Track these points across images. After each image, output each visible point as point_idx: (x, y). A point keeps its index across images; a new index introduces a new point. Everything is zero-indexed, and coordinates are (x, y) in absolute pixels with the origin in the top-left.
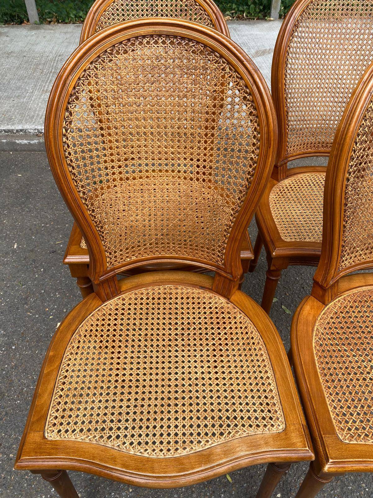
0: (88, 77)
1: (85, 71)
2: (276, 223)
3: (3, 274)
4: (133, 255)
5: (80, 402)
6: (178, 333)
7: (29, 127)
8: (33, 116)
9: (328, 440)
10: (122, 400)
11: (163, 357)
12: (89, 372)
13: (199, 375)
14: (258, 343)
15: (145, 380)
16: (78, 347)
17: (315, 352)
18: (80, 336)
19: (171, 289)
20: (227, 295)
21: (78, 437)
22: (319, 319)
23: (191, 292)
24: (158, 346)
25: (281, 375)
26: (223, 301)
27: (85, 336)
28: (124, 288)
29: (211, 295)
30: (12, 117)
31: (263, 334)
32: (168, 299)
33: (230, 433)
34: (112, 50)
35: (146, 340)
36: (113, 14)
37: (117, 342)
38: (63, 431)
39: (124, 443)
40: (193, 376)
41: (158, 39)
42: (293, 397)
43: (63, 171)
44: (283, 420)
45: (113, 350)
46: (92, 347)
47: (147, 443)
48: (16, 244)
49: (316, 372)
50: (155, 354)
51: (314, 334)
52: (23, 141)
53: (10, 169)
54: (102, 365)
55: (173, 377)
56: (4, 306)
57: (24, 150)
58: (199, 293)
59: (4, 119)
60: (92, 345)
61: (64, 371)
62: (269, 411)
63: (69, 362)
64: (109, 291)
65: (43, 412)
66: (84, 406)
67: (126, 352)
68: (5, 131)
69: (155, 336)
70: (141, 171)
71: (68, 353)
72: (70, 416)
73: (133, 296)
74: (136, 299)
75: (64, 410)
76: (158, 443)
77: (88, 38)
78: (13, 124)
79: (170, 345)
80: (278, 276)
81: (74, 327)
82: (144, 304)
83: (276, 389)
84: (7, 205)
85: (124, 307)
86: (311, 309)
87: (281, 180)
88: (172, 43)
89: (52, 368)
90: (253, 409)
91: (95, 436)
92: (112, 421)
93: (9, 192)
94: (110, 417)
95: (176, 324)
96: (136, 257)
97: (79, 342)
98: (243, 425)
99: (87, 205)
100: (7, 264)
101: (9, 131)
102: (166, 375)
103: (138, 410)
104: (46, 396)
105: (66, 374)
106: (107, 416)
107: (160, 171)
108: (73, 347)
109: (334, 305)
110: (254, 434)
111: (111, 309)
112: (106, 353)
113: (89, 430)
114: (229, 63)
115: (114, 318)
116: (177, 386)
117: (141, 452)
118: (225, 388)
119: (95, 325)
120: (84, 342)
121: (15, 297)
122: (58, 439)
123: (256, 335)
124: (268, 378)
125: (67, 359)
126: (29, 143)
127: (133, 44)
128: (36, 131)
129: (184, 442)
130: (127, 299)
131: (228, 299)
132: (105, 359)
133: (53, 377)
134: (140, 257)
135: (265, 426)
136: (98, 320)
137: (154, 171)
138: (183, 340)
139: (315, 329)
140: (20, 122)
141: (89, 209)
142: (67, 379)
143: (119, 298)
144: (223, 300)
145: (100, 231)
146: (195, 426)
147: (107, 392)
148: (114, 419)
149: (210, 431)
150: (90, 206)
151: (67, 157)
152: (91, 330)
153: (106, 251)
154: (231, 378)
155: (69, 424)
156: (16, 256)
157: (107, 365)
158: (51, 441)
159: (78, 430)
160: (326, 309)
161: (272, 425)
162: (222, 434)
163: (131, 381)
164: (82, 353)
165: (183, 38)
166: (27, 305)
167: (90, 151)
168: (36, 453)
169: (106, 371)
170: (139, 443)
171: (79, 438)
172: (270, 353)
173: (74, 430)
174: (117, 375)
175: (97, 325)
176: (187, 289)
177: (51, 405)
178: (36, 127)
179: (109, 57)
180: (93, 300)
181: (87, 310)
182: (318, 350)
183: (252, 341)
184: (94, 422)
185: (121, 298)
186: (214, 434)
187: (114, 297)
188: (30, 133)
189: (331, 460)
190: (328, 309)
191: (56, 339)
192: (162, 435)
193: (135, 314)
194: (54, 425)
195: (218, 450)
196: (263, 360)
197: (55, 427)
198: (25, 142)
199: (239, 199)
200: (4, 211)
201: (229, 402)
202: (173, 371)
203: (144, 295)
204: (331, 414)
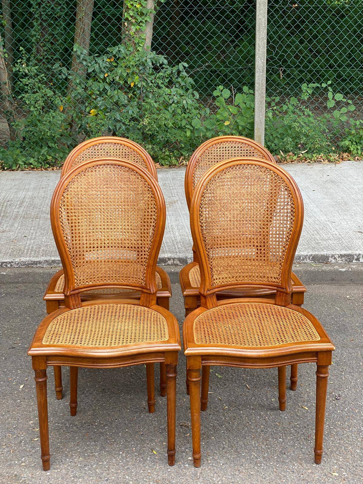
4: (91, 281)
5: (60, 336)
9: (189, 344)
11: (107, 324)
14: (162, 320)
17: (195, 323)
22: (202, 314)
25: (171, 327)
29: (139, 307)
31: (166, 317)
33: (139, 342)
34: (86, 171)
36: (83, 157)
39: (84, 345)
41: (107, 166)
43: (58, 225)
44: (168, 338)
47: (96, 344)
58: (131, 306)
64: (75, 303)
65: (41, 338)
70: (97, 229)
74: (91, 308)
75: (52, 338)
76: (101, 344)
77: (66, 172)
79: (111, 321)
82: (96, 310)
83: (167, 331)
85: (84, 311)
88: (114, 167)
89: (43, 328)
91: (69, 344)
94: (76, 339)
95: (115, 315)
96: (92, 283)
98: (147, 340)
103: (92, 337)
105: (51, 329)
107: (108, 229)
108: (54, 322)
110: (151, 341)
111: (76, 312)
113: (65, 342)
114: (140, 175)
124: (164, 328)
125: (51, 326)
127: (95, 168)
130: (86, 309)
131: (149, 308)
135: (158, 340)
137: (104, 229)
139: (199, 317)
144: (146, 308)
148: (79, 340)
151: (60, 218)
153: (75, 275)
155: (55, 341)
158: (46, 345)
160: (208, 311)
165: (119, 166)
167: (72, 216)
168: (39, 347)
172: (168, 322)
174: (80, 329)
176: (124, 305)
179: (84, 173)
180: (65, 309)
181: (61, 312)
182: (197, 323)
183: (159, 320)
184: (68, 341)
185: (82, 308)
187: (77, 308)
189: (188, 348)
190: (210, 311)
193: (91, 313)
196: (163, 324)
199: (150, 241)
203: (96, 307)
204: (195, 338)
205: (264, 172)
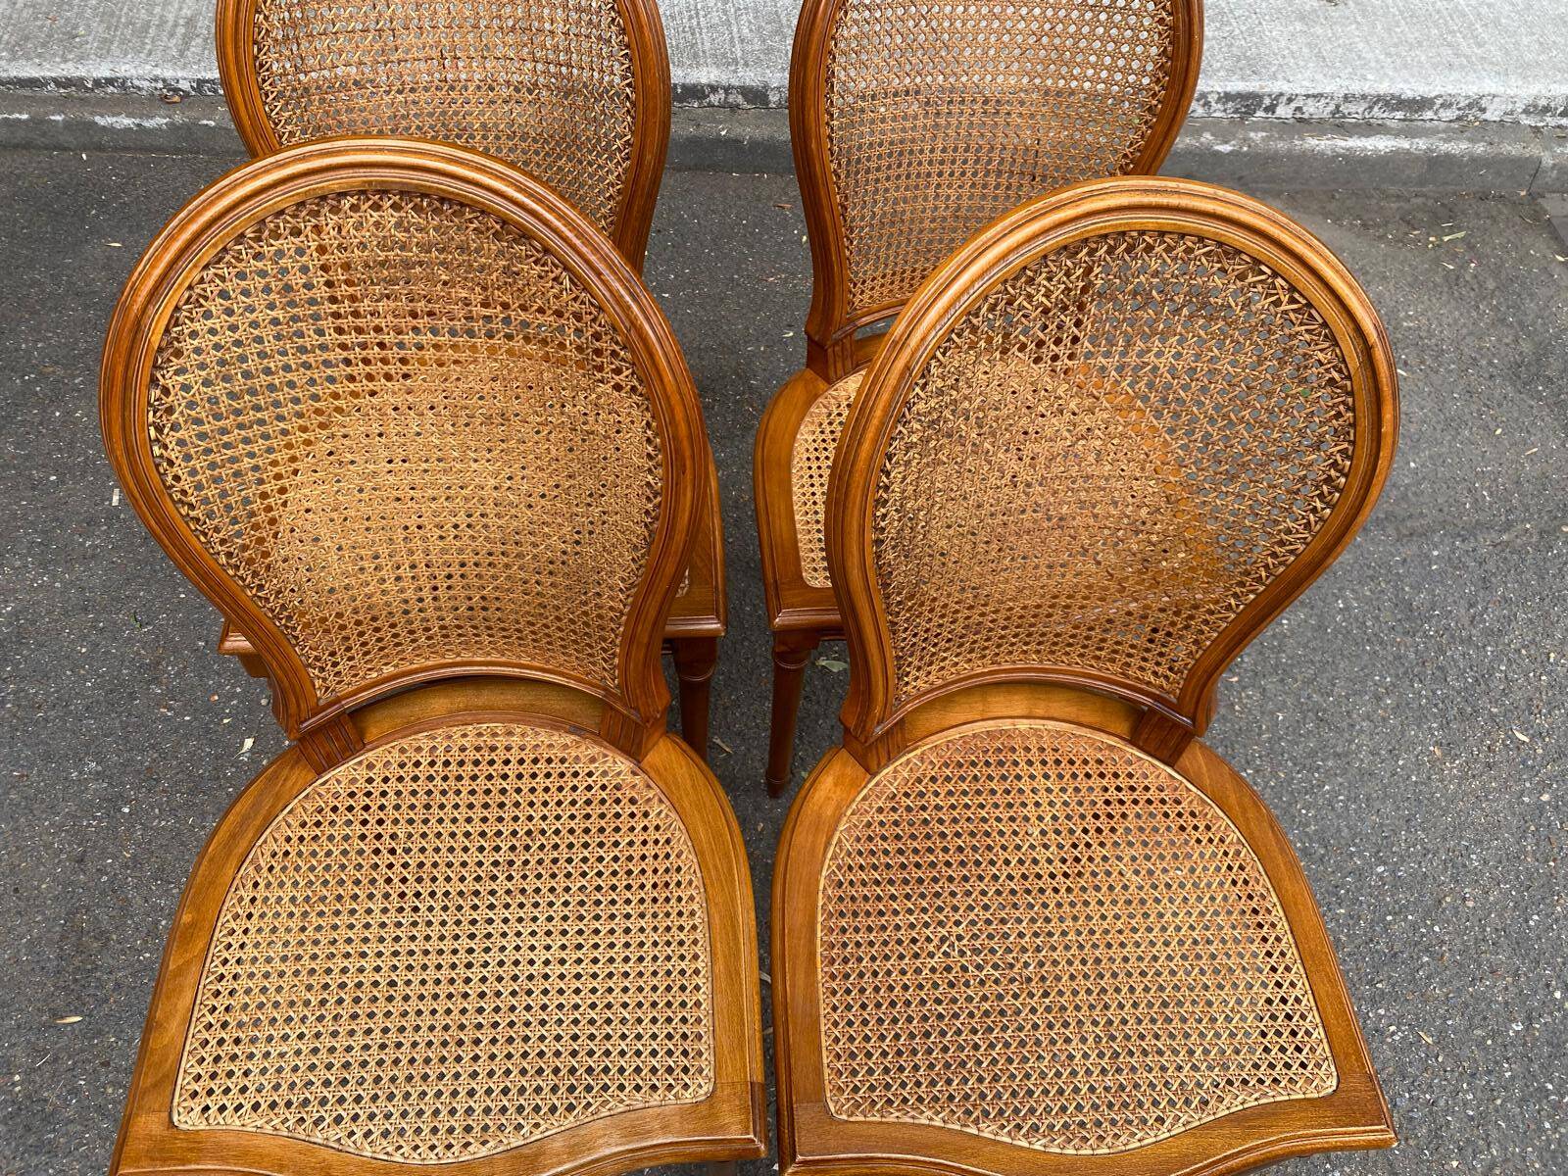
0: (202, 301)
1: (190, 287)
2: (798, 526)
3: (83, 589)
4: (386, 664)
5: (253, 1040)
6: (501, 860)
7: (133, 72)
8: (146, 26)
9: (803, 1115)
10: (352, 1033)
11: (458, 923)
12: (277, 963)
13: (537, 969)
14: (690, 882)
15: (408, 983)
16: (253, 900)
17: (820, 903)
18: (258, 869)
19: (495, 735)
20: (634, 751)
21: (248, 1121)
22: (849, 813)
23: (547, 742)
24: (447, 894)
25: (727, 966)
26: (623, 767)
27: (271, 869)
28: (373, 732)
29: (595, 750)
30: (76, 27)
31: (705, 861)
32: (484, 766)
33: (589, 1104)
34: (259, 231)
35: (419, 880)
37: (349, 884)
38: (214, 1109)
39: (352, 1133)
40: (524, 970)
41: (381, 199)
42: (742, 1020)
43: (164, 519)
44: (712, 1074)
45: (339, 906)
46: (286, 899)
47: (402, 1132)
48: (117, 491)
49: (812, 955)
50: (437, 916)
51: (829, 856)
52: (119, 119)
53: (83, 220)
54: (309, 946)
55: (475, 974)
56: (93, 688)
57: (126, 149)
58: (566, 747)
59: (49, 36)
60: (288, 892)
61: (217, 962)
62: (685, 1053)
63: (230, 939)
64: (329, 748)
65: (168, 1065)
66: (264, 1050)
67: (369, 911)
68: (57, 82)
69: (442, 868)
71: (229, 917)
72: (230, 1074)
73: (395, 757)
74: (402, 765)
75: (217, 1059)
76: (426, 1131)
78: (81, 59)
79: (476, 893)
80: (801, 661)
81: (243, 844)
82: (422, 778)
83: (709, 1001)
84: (82, 356)
85: (370, 788)
86: (836, 785)
87: (840, 378)
88: (419, 208)
89: (188, 956)
90: (650, 1049)
91: (287, 1120)
92: (327, 1083)
93: (86, 308)
94: (322, 1073)
95: (499, 833)
96: (396, 666)
97: (256, 885)
98: (621, 1088)
99: (241, 578)
100: (93, 556)
101: (67, 83)
102: (461, 969)
103: (389, 1055)
104: (174, 1026)
105: (222, 970)
106: (316, 1072)
108: (241, 899)
109: (894, 775)
110: (641, 1105)
111: (336, 796)
112: (321, 914)
113: (273, 1105)
115: (344, 819)
116: (482, 995)
117: (387, 1153)
118: (594, 999)
119: (295, 839)
120: (268, 885)
121: (123, 661)
122: (202, 1127)
123: (689, 860)
124: (697, 972)
125: (225, 932)
126: (139, 125)
127: (316, 214)
128: (160, 85)
129: (486, 1128)
130: (379, 765)
131: (638, 762)
132: (319, 928)
133: (191, 979)
134: (406, 667)
135: (670, 1087)
136: (303, 825)
138: (510, 878)
139: (834, 842)
140: (104, 50)
141: (248, 586)
142: (224, 983)
143: (360, 763)
144: (623, 765)
145: (287, 627)
146: (514, 1091)
147: (318, 1014)
148: (332, 1079)
149: (545, 1100)
150: (249, 579)
151: (172, 487)
152: (287, 854)
153: (309, 665)
154: (610, 975)
155: (227, 1091)
156: (118, 531)
157: (321, 946)
158: (186, 1132)
159: (248, 1106)
160: (870, 786)
161: (686, 1086)
162: (571, 1108)
163: (376, 984)
164: (262, 916)
165: (444, 200)
166: (159, 684)
167: (233, 460)
168: (152, 1159)
169: (318, 961)
170: (385, 1134)
171: (252, 1122)
172: (713, 910)
173: (239, 1107)
174: (344, 971)
175: (301, 839)
176: (537, 734)
177: (187, 1048)
178: (158, 72)
179: (251, 247)
180: (292, 768)
181: (278, 797)
182: (829, 897)
183: (676, 877)
184: (285, 1086)
185: (365, 763)
186: (553, 1109)
187: (345, 759)
188: (139, 89)
189: (799, 1158)
190: (877, 785)
191: (198, 879)
192: (436, 1112)
193: (397, 807)
194: (195, 1094)
195: (558, 1144)
196: (694, 928)
197: (196, 1100)
198: (123, 122)
200: (74, 377)
201: (596, 1033)
202: (479, 957)
203: (423, 753)
204: (825, 1053)
205: (1242, 277)
